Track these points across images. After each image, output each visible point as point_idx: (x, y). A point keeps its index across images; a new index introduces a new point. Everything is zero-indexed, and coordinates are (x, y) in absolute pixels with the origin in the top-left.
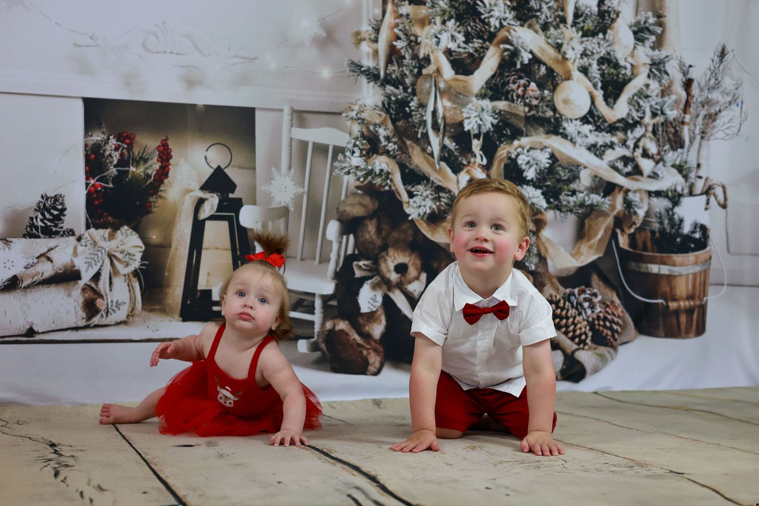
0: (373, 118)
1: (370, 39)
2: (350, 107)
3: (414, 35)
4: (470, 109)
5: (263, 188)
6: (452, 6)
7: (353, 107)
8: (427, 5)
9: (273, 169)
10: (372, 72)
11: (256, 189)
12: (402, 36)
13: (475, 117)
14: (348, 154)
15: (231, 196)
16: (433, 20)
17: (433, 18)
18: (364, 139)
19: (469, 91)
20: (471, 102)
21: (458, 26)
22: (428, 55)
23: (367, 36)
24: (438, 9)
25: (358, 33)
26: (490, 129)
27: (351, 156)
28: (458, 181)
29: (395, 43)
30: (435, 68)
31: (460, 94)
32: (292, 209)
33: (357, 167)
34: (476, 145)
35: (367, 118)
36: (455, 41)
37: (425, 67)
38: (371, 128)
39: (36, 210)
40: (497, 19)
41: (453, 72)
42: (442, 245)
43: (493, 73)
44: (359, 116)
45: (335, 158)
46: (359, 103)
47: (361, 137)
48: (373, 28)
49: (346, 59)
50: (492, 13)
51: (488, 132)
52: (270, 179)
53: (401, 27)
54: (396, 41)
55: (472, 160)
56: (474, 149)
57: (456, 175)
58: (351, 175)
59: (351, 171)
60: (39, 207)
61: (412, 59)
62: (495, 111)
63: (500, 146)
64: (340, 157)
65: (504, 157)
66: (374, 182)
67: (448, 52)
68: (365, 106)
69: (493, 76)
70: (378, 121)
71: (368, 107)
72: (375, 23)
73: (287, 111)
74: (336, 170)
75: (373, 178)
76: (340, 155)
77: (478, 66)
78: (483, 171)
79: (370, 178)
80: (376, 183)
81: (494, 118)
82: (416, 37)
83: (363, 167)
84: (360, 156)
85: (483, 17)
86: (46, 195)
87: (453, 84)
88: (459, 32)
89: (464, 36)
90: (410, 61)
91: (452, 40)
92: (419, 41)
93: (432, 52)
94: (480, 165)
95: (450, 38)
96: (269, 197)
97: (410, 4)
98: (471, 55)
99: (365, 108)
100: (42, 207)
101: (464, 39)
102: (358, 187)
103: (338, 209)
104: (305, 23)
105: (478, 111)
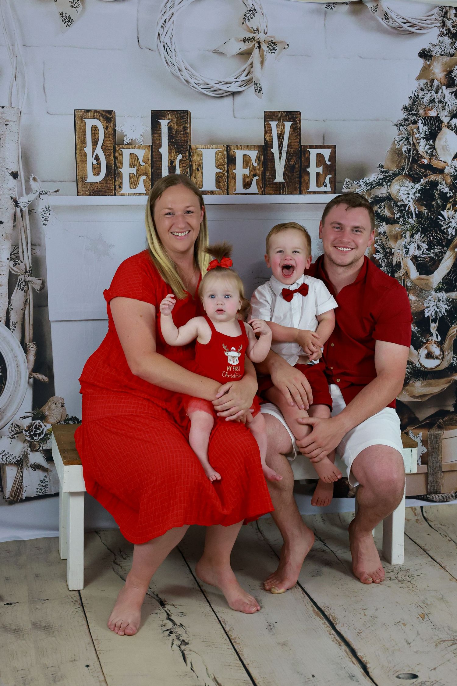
3: (389, 248)
4: (430, 300)
6: (419, 222)
8: (400, 223)
12: (380, 250)
13: (433, 306)
16: (404, 235)
17: (403, 234)
19: (429, 287)
20: (431, 295)
21: (423, 238)
22: (400, 262)
24: (408, 226)
26: (444, 313)
28: (418, 355)
29: (374, 256)
30: (404, 272)
31: (422, 289)
34: (433, 327)
36: (421, 249)
37: (397, 272)
40: (453, 229)
41: (418, 273)
42: (405, 403)
43: (449, 271)
50: (450, 224)
51: (443, 316)
53: (379, 242)
54: (376, 254)
55: (430, 339)
56: (431, 330)
57: (417, 351)
61: (387, 267)
62: (449, 300)
63: (452, 326)
65: (454, 334)
67: (415, 259)
69: (448, 274)
77: (437, 267)
78: (438, 346)
81: (448, 306)
82: (391, 249)
85: (442, 228)
87: (417, 282)
88: (423, 242)
89: (427, 244)
90: (386, 268)
91: (418, 249)
92: (393, 252)
93: (402, 259)
94: (436, 341)
95: (417, 248)
97: (387, 224)
98: (432, 259)
101: (427, 247)
105: (436, 301)
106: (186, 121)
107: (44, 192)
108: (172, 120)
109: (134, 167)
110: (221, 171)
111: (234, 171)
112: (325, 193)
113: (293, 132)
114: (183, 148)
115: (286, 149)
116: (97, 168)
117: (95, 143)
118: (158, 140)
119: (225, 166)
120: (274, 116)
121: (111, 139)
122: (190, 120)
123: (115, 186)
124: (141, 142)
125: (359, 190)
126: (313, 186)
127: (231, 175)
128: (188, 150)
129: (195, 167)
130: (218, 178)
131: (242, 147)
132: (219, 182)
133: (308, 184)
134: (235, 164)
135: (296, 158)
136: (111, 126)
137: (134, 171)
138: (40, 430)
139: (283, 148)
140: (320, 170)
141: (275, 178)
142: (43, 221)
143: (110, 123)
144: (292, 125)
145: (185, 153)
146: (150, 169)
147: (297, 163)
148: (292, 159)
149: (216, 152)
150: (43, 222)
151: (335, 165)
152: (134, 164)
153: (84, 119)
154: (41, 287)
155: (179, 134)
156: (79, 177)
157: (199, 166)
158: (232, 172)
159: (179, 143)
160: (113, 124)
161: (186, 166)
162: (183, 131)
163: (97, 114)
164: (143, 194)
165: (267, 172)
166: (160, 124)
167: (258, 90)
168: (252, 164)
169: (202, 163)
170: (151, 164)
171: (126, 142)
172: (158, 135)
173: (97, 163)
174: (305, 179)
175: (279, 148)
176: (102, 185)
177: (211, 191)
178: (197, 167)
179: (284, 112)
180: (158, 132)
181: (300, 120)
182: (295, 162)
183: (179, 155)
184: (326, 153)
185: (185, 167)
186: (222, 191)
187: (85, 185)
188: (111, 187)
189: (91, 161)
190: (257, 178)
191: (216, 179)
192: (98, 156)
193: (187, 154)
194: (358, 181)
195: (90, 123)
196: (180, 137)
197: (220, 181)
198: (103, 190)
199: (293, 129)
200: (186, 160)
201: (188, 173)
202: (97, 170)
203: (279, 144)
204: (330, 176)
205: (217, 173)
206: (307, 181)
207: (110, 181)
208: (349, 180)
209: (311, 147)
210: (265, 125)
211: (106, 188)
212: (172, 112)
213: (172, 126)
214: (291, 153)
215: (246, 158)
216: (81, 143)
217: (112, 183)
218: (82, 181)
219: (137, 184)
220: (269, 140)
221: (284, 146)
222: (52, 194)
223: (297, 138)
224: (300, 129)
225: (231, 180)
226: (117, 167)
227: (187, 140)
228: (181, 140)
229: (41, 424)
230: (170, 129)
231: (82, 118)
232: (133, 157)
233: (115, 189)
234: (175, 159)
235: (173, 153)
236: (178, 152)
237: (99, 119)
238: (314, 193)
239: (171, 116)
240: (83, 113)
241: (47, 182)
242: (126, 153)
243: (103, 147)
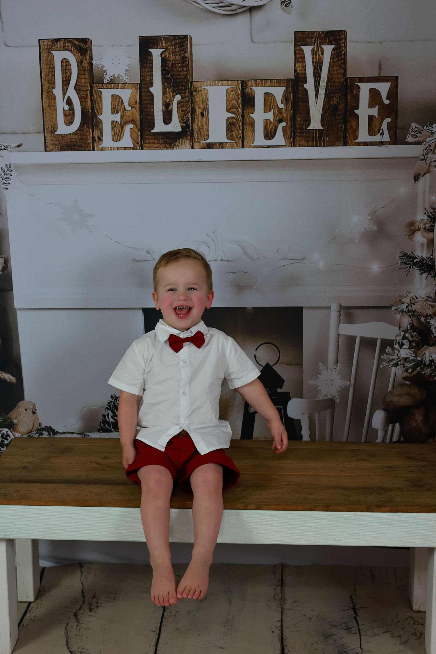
0: (425, 309)
1: (425, 228)
2: (400, 300)
5: (310, 382)
7: (404, 300)
9: (320, 364)
10: (426, 263)
11: (303, 384)
14: (396, 346)
15: (279, 390)
18: (414, 332)
23: (422, 226)
25: (412, 224)
27: (399, 349)
32: (338, 401)
33: (406, 359)
35: (418, 310)
38: (423, 319)
39: (107, 408)
44: (410, 308)
45: (382, 351)
46: (410, 295)
47: (410, 329)
48: (429, 216)
49: (398, 251)
52: (316, 373)
58: (398, 367)
59: (399, 363)
60: (110, 406)
64: (388, 349)
66: (423, 373)
68: (417, 298)
70: (429, 313)
71: (420, 299)
72: (432, 211)
73: (334, 308)
74: (384, 363)
75: (422, 369)
76: (388, 347)
79: (419, 369)
80: (425, 374)
83: (411, 358)
84: (409, 348)
86: (115, 395)
96: (315, 390)
99: (417, 300)
100: (112, 406)
102: (405, 378)
103: (384, 399)
104: (355, 219)
106: (185, 49)
107: (3, 147)
108: (166, 49)
109: (117, 113)
110: (234, 116)
111: (251, 115)
112: (381, 143)
113: (335, 60)
114: (182, 86)
115: (325, 84)
116: (70, 114)
117: (66, 82)
118: (148, 76)
119: (240, 110)
120: (309, 38)
121: (87, 77)
122: (191, 47)
123: (93, 138)
124: (126, 79)
125: (431, 139)
126: (363, 135)
127: (248, 122)
128: (189, 89)
129: (198, 111)
130: (230, 126)
131: (263, 82)
132: (231, 131)
133: (357, 132)
134: (253, 106)
135: (340, 96)
136: (86, 60)
137: (117, 118)
138: (7, 440)
139: (321, 82)
140: (374, 112)
141: (309, 125)
142: (3, 184)
143: (85, 55)
144: (333, 50)
145: (185, 93)
146: (139, 114)
147: (341, 103)
148: (333, 97)
149: (227, 90)
150: (3, 186)
151: (397, 105)
152: (117, 109)
153: (51, 52)
154: (3, 266)
155: (176, 67)
156: (47, 127)
157: (203, 109)
158: (249, 116)
159: (177, 79)
160: (89, 56)
161: (186, 110)
162: (182, 63)
163: (69, 44)
164: (130, 148)
165: (298, 115)
166: (151, 54)
167: (286, 3)
168: (277, 106)
169: (207, 105)
170: (140, 108)
171: (106, 80)
172: (148, 69)
173: (69, 109)
174: (353, 125)
175: (315, 82)
176: (77, 137)
177: (221, 143)
178: (201, 111)
179: (323, 32)
180: (148, 65)
181: (346, 42)
182: (337, 102)
183: (176, 94)
184: (384, 88)
185: (184, 111)
186: (236, 143)
187: (54, 137)
188: (88, 140)
189: (61, 106)
190: (284, 124)
191: (227, 127)
192: (71, 100)
193: (187, 94)
194: (430, 126)
195: (59, 56)
196: (178, 71)
197: (233, 129)
198: (78, 144)
199: (335, 56)
200: (186, 102)
201: (189, 119)
202: (69, 118)
203: (314, 76)
204: (388, 120)
205: (228, 119)
206: (354, 127)
207: (87, 131)
208: (418, 126)
209: (362, 80)
210: (295, 50)
211: (81, 141)
212: (167, 38)
213: (167, 57)
214: (333, 89)
215: (269, 98)
216: (49, 83)
217: (90, 134)
218: (51, 133)
219: (122, 135)
220: (300, 72)
221: (321, 79)
222: (13, 149)
223: (341, 67)
224: (345, 54)
225: (247, 128)
226: (95, 113)
227: (187, 74)
228: (179, 75)
229: (9, 433)
230: (164, 61)
231: (49, 50)
232: (117, 100)
233: (93, 142)
234: (171, 101)
235: (169, 92)
236: (176, 91)
237: (71, 51)
238: (365, 144)
239: (166, 43)
240: (50, 43)
241: (7, 134)
242: (107, 94)
243: (77, 88)
